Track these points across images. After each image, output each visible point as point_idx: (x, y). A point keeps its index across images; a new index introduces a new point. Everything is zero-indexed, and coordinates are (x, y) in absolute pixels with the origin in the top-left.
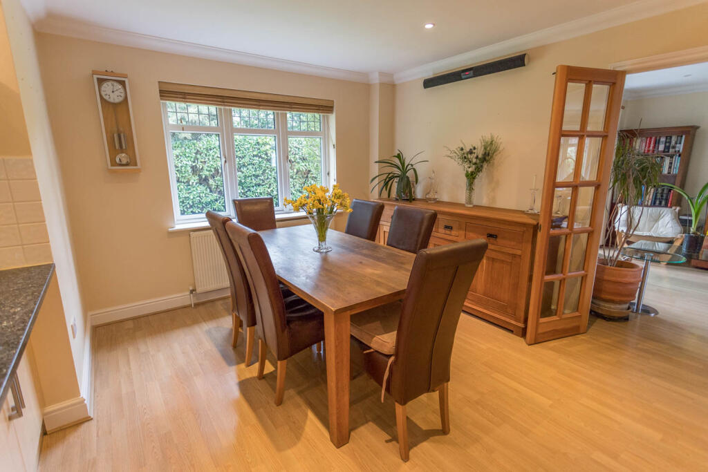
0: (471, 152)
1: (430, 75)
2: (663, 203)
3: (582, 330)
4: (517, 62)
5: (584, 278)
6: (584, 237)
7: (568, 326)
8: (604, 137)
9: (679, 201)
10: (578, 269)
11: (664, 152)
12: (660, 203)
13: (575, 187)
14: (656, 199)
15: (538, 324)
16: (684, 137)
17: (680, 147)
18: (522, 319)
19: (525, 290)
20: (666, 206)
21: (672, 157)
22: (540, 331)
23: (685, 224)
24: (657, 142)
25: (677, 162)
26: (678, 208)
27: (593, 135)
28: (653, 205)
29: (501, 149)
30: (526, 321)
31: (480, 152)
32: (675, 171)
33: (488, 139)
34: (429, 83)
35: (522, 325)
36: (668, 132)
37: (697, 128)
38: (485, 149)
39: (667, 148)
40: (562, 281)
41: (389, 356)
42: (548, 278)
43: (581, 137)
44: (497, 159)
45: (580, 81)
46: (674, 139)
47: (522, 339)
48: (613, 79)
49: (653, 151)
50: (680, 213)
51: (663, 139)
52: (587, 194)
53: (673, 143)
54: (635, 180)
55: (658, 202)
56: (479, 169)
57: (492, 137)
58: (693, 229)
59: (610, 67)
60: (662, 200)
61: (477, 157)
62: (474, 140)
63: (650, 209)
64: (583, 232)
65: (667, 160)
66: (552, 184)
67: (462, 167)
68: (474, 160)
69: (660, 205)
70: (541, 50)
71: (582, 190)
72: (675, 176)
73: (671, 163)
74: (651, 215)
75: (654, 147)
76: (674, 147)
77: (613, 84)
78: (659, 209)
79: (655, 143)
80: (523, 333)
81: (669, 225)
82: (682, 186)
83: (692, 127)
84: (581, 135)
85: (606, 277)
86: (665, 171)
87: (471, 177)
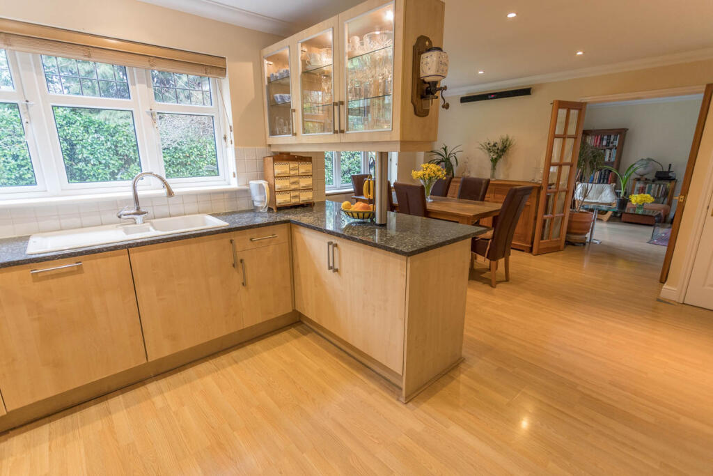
0: (494, 146)
1: (464, 94)
2: (605, 181)
3: (561, 248)
4: (526, 92)
5: (563, 218)
6: (564, 194)
7: (554, 246)
8: (575, 138)
9: (615, 180)
10: (560, 213)
11: (606, 146)
12: (603, 181)
13: (560, 165)
14: (601, 178)
15: (539, 243)
16: (618, 136)
17: (616, 143)
18: (530, 242)
19: (532, 224)
20: (607, 183)
21: (611, 149)
22: (541, 247)
23: (617, 194)
24: (602, 139)
25: (614, 152)
26: (614, 184)
27: (570, 137)
28: (599, 182)
29: (514, 143)
30: (532, 243)
31: (500, 146)
32: (613, 160)
33: (505, 137)
34: (464, 100)
35: (530, 246)
36: (609, 132)
37: (628, 129)
38: (503, 144)
39: (608, 143)
40: (552, 219)
41: (488, 240)
42: (545, 216)
43: (564, 138)
44: (510, 151)
45: (564, 108)
46: (612, 137)
47: (530, 254)
48: (580, 107)
49: (599, 146)
50: (615, 188)
51: (605, 137)
52: (566, 169)
53: (612, 140)
54: (591, 162)
55: (602, 181)
56: (500, 156)
57: (507, 136)
58: (622, 195)
59: (578, 100)
60: (604, 179)
61: (498, 149)
62: (496, 137)
63: (597, 185)
64: (564, 191)
65: (608, 152)
66: (549, 163)
67: (488, 155)
68: (496, 151)
69: (603, 182)
70: (540, 86)
71: (563, 167)
72: (613, 163)
73: (610, 154)
74: (597, 190)
75: (600, 143)
76: (612, 143)
77: (580, 110)
78: (602, 185)
79: (600, 140)
80: (531, 250)
81: (609, 196)
82: (618, 169)
83: (624, 129)
84: (564, 137)
85: (574, 220)
86: (607, 159)
87: (494, 161)
